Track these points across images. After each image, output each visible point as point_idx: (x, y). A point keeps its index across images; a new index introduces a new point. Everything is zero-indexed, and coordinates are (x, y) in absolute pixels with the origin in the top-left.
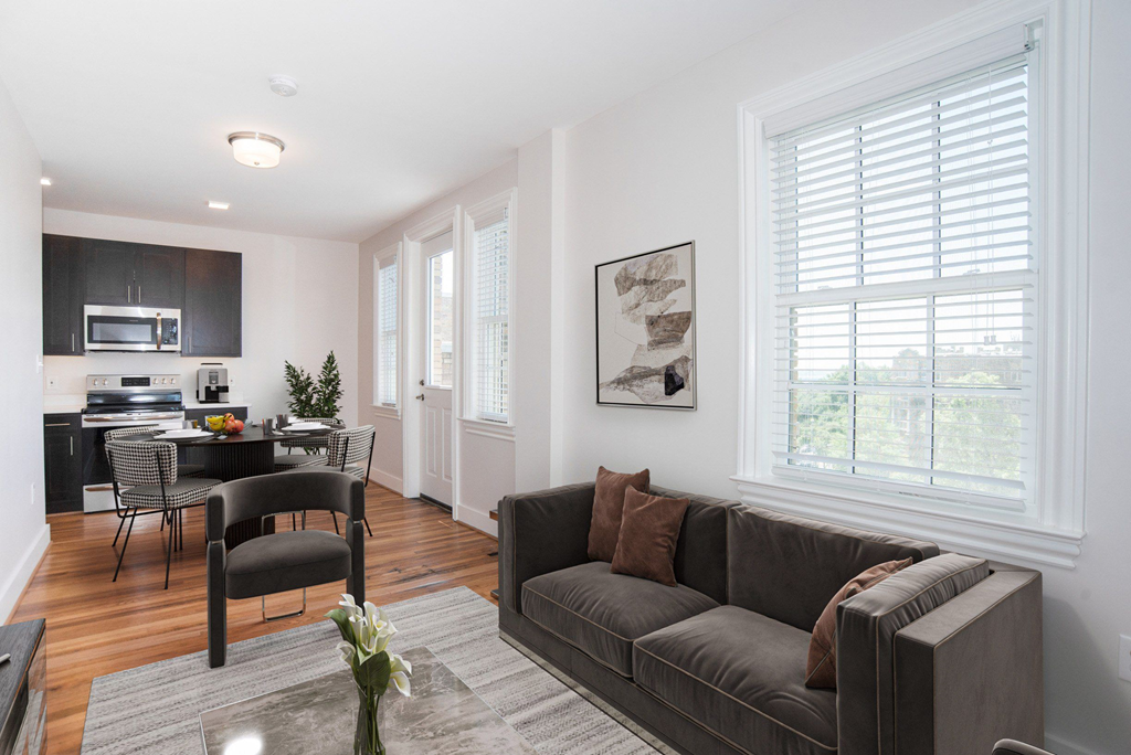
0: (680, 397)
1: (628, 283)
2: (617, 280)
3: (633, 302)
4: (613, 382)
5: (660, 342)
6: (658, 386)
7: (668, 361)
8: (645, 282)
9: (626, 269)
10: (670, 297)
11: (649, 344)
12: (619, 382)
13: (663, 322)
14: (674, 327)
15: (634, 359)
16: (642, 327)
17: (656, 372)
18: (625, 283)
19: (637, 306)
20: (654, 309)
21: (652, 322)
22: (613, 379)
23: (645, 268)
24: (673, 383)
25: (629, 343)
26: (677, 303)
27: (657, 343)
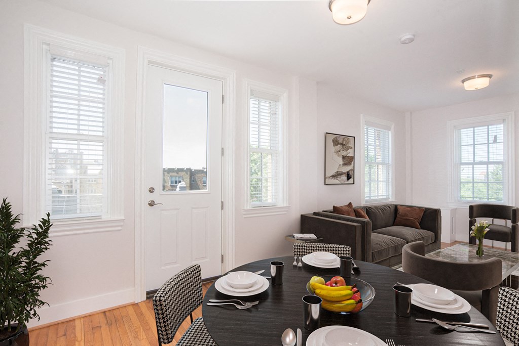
0: (351, 181)
1: (337, 143)
2: (333, 141)
3: (338, 150)
4: (331, 177)
5: (346, 164)
6: (344, 177)
7: (348, 170)
8: (342, 144)
9: (336, 138)
10: (349, 151)
11: (343, 164)
12: (333, 176)
13: (347, 158)
14: (349, 160)
15: (338, 169)
16: (341, 159)
17: (345, 173)
18: (336, 142)
19: (340, 151)
20: (344, 153)
21: (344, 157)
22: (331, 175)
23: (342, 140)
24: (349, 177)
25: (336, 164)
26: (350, 153)
27: (345, 164)
